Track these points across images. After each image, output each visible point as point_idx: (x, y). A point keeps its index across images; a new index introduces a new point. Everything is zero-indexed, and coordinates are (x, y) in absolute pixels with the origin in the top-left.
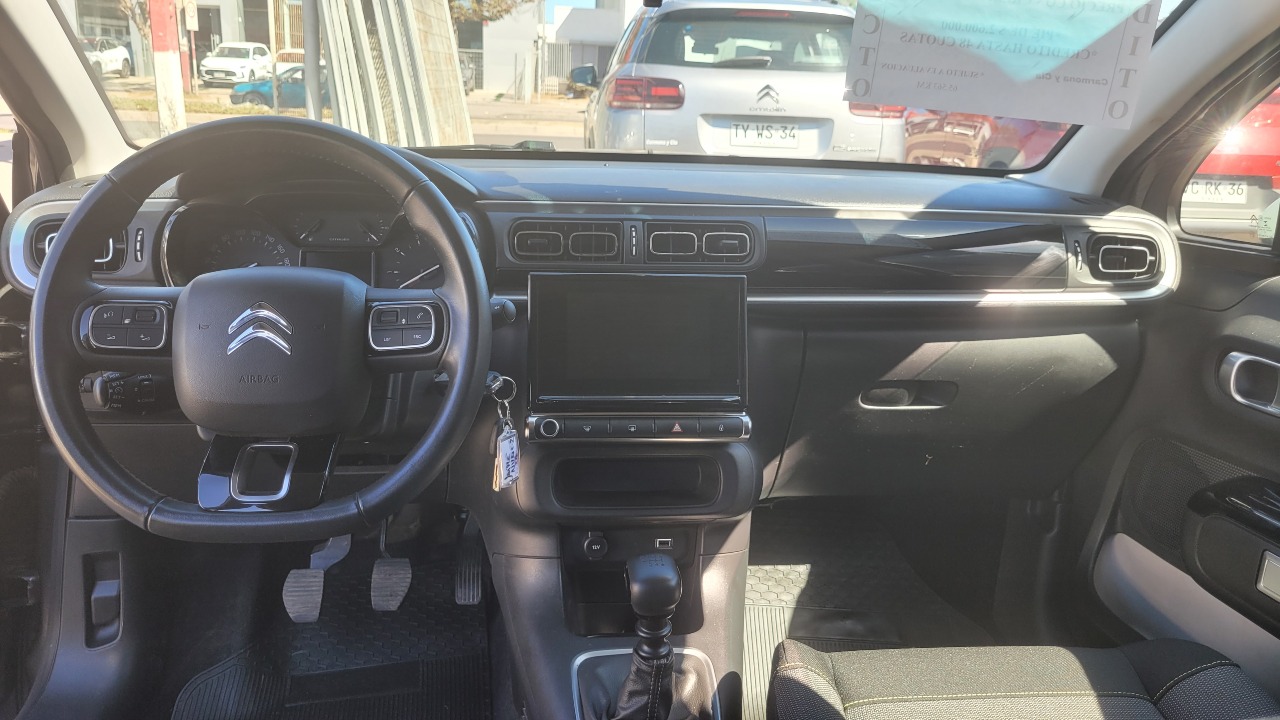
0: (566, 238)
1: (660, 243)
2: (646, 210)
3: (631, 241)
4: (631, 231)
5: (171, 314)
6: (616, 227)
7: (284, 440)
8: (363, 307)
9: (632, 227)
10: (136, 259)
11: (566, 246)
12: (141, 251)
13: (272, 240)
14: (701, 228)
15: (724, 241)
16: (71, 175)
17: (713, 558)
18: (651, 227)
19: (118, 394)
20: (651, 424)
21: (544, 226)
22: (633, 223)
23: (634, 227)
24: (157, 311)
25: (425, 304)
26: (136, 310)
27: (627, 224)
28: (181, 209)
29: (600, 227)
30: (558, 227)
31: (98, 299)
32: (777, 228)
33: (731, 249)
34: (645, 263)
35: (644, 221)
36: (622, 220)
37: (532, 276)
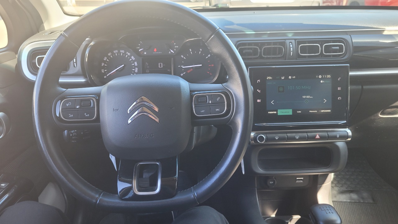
0: (261, 49)
1: (303, 50)
2: (296, 34)
3: (290, 49)
4: (290, 45)
5: (98, 101)
6: (283, 44)
7: (154, 160)
8: (189, 94)
9: (290, 42)
10: (74, 66)
11: (261, 52)
12: (76, 62)
13: (129, 54)
14: (322, 42)
15: (333, 48)
16: (44, 29)
17: (321, 186)
18: (299, 42)
19: (75, 136)
20: (305, 135)
21: (250, 44)
22: (291, 41)
23: (291, 42)
24: (92, 101)
25: (219, 92)
26: (82, 100)
27: (288, 42)
28: (92, 44)
29: (275, 44)
30: (256, 44)
31: (63, 97)
32: (357, 40)
33: (335, 51)
34: (296, 59)
35: (295, 39)
36: (285, 40)
37: (249, 68)
